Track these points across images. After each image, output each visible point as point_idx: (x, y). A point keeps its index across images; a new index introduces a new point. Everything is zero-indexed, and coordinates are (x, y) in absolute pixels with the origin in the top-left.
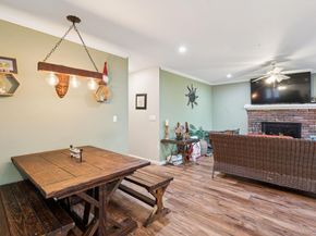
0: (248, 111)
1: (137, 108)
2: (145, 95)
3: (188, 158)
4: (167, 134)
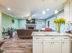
0: (26, 25)
3: (11, 36)
4: (4, 31)
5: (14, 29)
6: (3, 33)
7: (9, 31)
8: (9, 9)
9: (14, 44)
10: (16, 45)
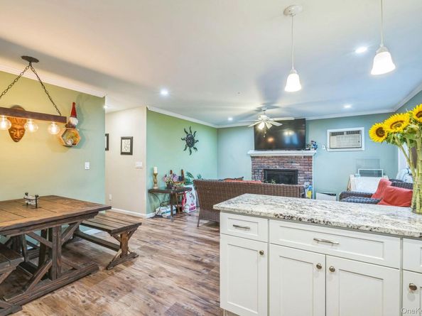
0: (252, 157)
1: (122, 153)
2: (131, 139)
3: (181, 209)
4: (155, 183)
5: (191, 179)
6: (152, 192)
7: (169, 186)
8: (164, 93)
9: (179, 243)
10: (184, 248)
